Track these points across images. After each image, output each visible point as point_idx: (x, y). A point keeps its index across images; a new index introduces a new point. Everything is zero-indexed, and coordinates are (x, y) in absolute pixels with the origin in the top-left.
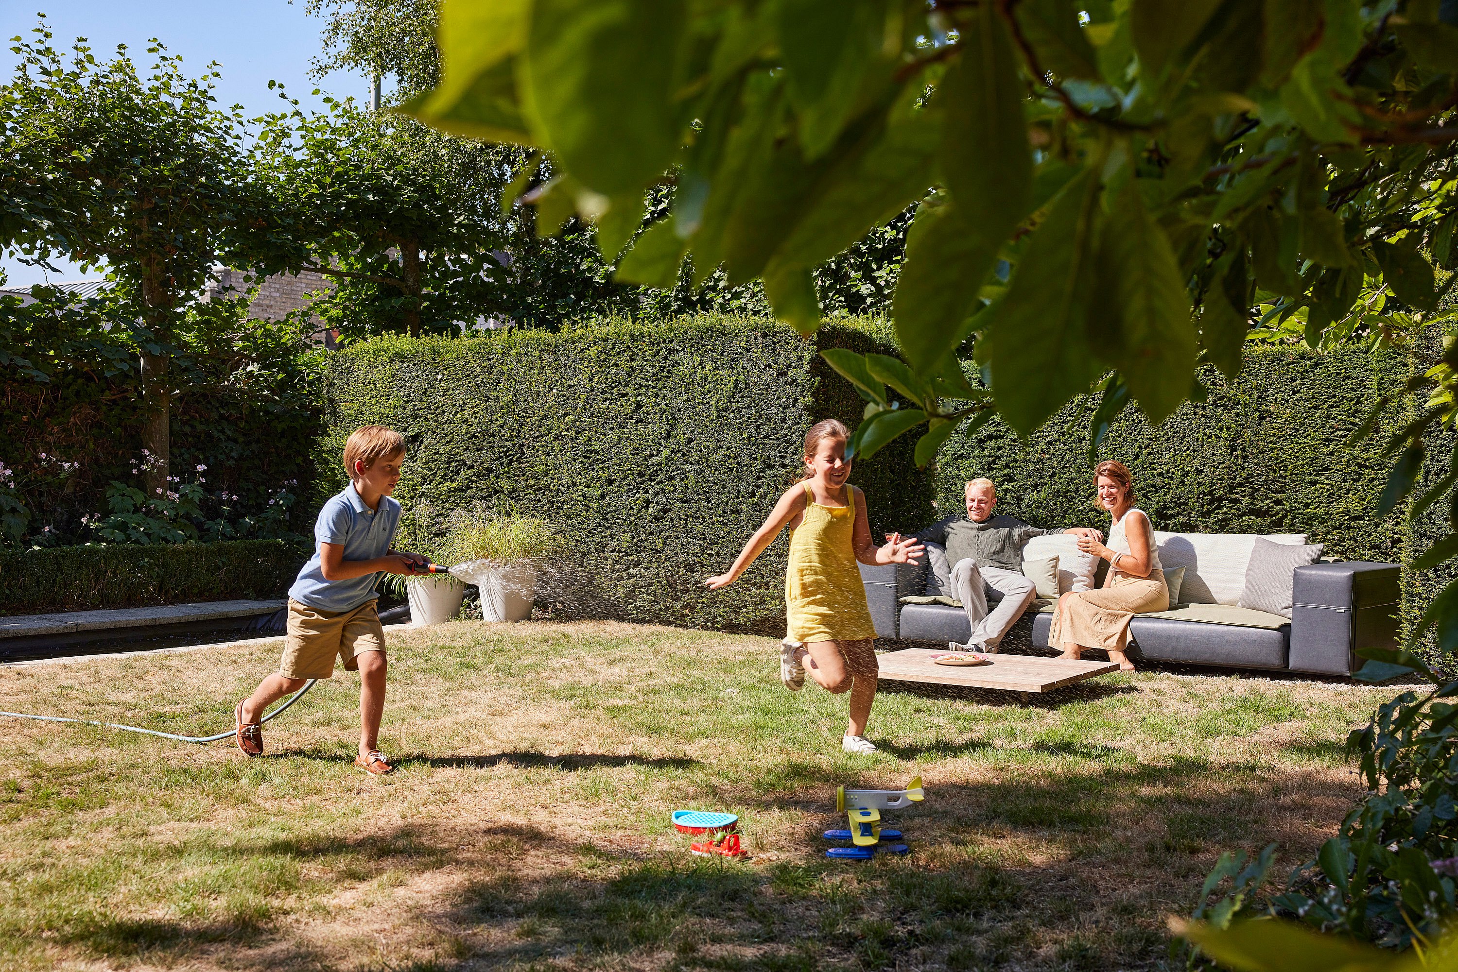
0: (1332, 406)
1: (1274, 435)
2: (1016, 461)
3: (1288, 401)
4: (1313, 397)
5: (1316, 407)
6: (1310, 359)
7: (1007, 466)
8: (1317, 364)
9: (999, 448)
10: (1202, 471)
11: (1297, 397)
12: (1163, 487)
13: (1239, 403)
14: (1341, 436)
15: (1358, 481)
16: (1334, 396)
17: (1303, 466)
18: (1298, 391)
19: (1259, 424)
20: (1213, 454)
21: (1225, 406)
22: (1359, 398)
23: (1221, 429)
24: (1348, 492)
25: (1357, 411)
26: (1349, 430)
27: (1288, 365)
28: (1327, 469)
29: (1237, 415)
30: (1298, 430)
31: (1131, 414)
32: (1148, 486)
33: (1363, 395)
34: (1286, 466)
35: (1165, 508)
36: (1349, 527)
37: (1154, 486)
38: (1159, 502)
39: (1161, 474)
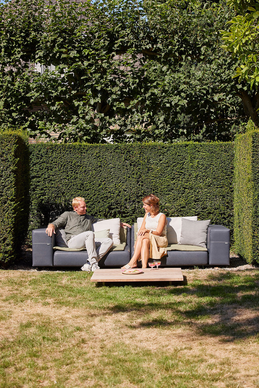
0: (174, 166)
1: (153, 177)
2: (47, 187)
3: (158, 164)
4: (167, 163)
5: (168, 166)
6: (166, 148)
7: (42, 189)
8: (168, 150)
9: (39, 182)
10: (126, 191)
11: (161, 162)
12: (111, 197)
13: (140, 164)
14: (178, 177)
15: (183, 193)
16: (175, 162)
17: (164, 188)
18: (162, 160)
19: (148, 173)
20: (131, 184)
21: (134, 165)
22: (183, 163)
23: (133, 174)
24: (180, 197)
25: (183, 168)
26: (181, 175)
27: (158, 150)
28: (173, 189)
29: (139, 169)
30: (162, 175)
31: (97, 168)
32: (105, 197)
33: (184, 162)
34: (158, 188)
35: (112, 205)
36: (181, 211)
37: (107, 197)
38: (109, 203)
39: (109, 192)
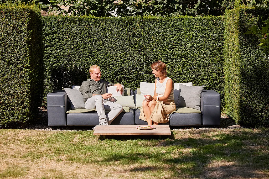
0: (171, 38)
1: (153, 47)
2: (59, 55)
3: (157, 35)
4: (166, 34)
5: (166, 38)
6: (164, 22)
7: (55, 57)
8: (166, 23)
9: (52, 51)
10: (129, 59)
12: (116, 64)
13: (141, 36)
14: (175, 47)
15: (180, 62)
16: (172, 34)
17: (163, 57)
18: (160, 32)
19: (148, 43)
20: (133, 53)
21: (136, 37)
22: (179, 35)
23: (136, 44)
24: (177, 65)
25: (179, 39)
26: (177, 45)
27: (157, 23)
28: (171, 58)
29: (141, 40)
30: (161, 45)
31: (103, 39)
32: (111, 65)
33: (180, 34)
34: (158, 57)
35: (117, 72)
36: (178, 77)
37: (113, 64)
38: (115, 70)
39: (115, 60)
